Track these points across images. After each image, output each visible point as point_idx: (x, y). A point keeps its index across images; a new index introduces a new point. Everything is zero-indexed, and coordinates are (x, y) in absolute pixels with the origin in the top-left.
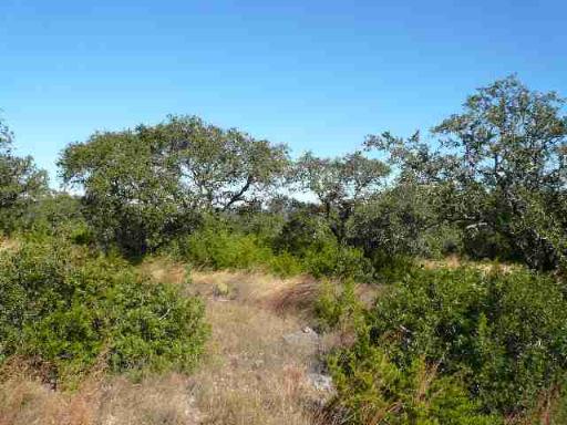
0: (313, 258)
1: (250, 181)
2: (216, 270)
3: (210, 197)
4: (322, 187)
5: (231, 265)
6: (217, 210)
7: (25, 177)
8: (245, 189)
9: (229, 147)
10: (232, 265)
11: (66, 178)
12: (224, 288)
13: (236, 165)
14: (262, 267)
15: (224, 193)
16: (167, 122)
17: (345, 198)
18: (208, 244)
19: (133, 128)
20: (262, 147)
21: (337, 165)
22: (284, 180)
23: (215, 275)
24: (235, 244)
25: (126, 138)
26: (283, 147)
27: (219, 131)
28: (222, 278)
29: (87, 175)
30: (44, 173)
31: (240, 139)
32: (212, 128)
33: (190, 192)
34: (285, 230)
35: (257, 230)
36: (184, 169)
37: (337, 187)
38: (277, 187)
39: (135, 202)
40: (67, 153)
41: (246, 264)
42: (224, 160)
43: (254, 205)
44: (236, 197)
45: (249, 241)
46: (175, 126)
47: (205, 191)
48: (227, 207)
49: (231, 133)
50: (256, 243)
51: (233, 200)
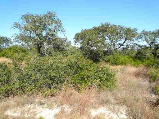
1: (126, 39)
2: (117, 65)
4: (149, 40)
5: (121, 64)
6: (116, 49)
7: (66, 43)
8: (124, 42)
9: (119, 31)
11: (76, 42)
12: (119, 70)
13: (121, 36)
14: (130, 64)
16: (101, 25)
17: (156, 44)
18: (114, 58)
19: (92, 28)
20: (129, 30)
21: (153, 33)
22: (136, 39)
23: (117, 67)
24: (122, 58)
25: (90, 30)
26: (135, 29)
27: (115, 26)
29: (81, 41)
30: (70, 42)
31: (122, 28)
33: (108, 44)
35: (128, 54)
36: (107, 38)
37: (154, 40)
38: (134, 41)
39: (94, 48)
40: (76, 35)
41: (125, 64)
42: (117, 34)
43: (127, 47)
44: (122, 45)
45: (126, 57)
46: (103, 26)
47: (113, 44)
48: (119, 48)
49: (119, 26)
50: (128, 58)
51: (121, 46)
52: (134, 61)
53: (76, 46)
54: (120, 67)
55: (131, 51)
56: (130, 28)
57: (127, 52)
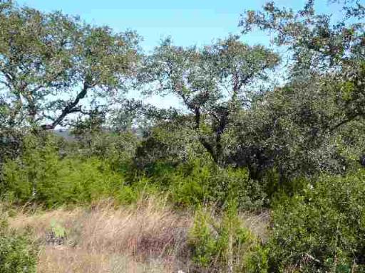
0: (181, 184)
1: (89, 83)
3: (33, 109)
4: (188, 86)
5: (68, 200)
6: (44, 127)
8: (82, 95)
10: (70, 201)
12: (59, 232)
13: (67, 64)
15: (52, 104)
17: (219, 102)
18: (32, 175)
20: (101, 37)
21: (206, 56)
22: (135, 81)
23: (46, 215)
24: (71, 173)
26: (130, 34)
27: (38, 15)
28: (56, 219)
31: (69, 26)
32: (30, 12)
34: (140, 152)
35: (101, 151)
37: (209, 85)
38: (125, 90)
42: (48, 56)
44: (70, 108)
45: (90, 167)
47: (24, 101)
48: (59, 121)
49: (56, 18)
50: (101, 169)
51: (66, 112)
52: (130, 182)
54: (61, 216)
55: (116, 137)
56: (106, 28)
57: (97, 140)
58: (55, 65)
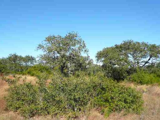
1: (151, 57)
2: (142, 84)
3: (138, 63)
7: (88, 61)
8: (149, 59)
9: (143, 48)
10: (147, 83)
11: (98, 60)
12: (145, 90)
13: (145, 53)
14: (157, 84)
15: (142, 62)
16: (123, 43)
19: (114, 46)
20: (154, 46)
23: (142, 86)
24: (147, 77)
25: (112, 48)
27: (139, 43)
28: (144, 87)
29: (103, 59)
30: (92, 60)
31: (146, 45)
32: (137, 42)
33: (132, 62)
35: (154, 72)
36: (130, 55)
39: (116, 66)
40: (98, 54)
41: (152, 83)
42: (141, 51)
43: (153, 65)
44: (147, 62)
45: (152, 75)
46: (125, 44)
47: (136, 61)
48: (144, 65)
49: (143, 43)
50: (154, 76)
53: (98, 64)
54: (145, 87)
55: (157, 68)
56: (155, 45)
57: (152, 69)
58: (143, 53)
